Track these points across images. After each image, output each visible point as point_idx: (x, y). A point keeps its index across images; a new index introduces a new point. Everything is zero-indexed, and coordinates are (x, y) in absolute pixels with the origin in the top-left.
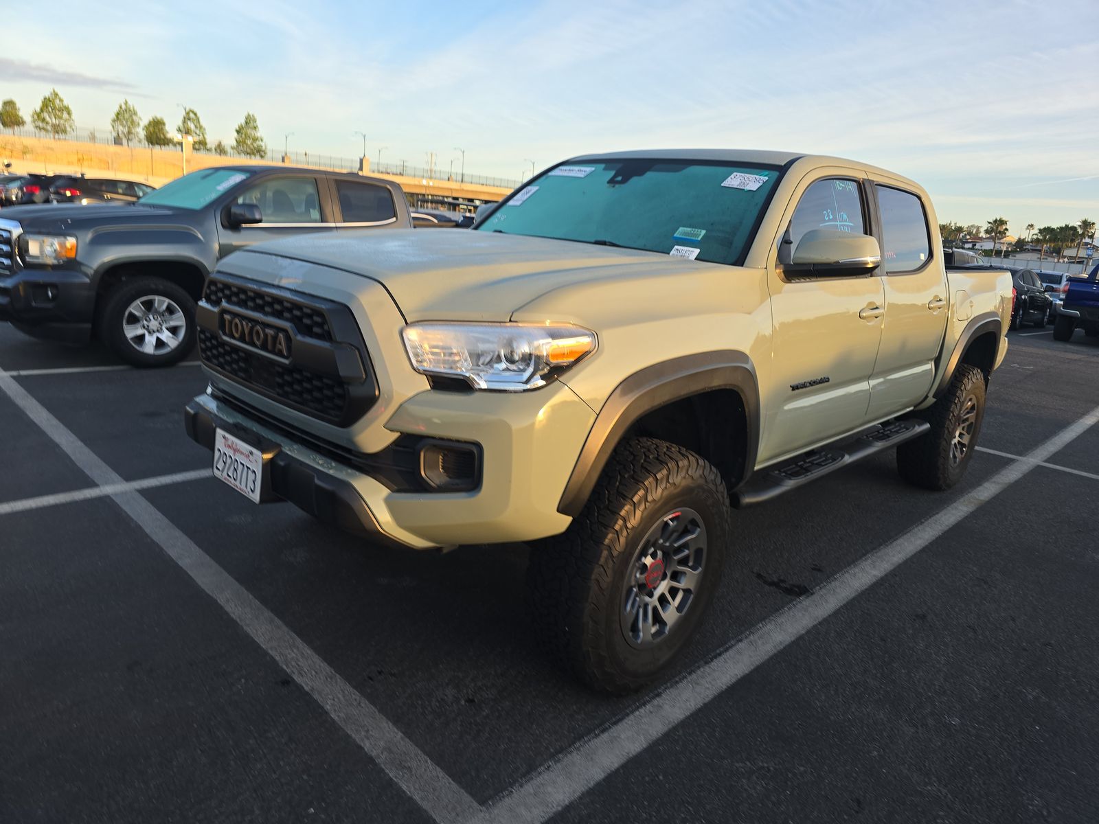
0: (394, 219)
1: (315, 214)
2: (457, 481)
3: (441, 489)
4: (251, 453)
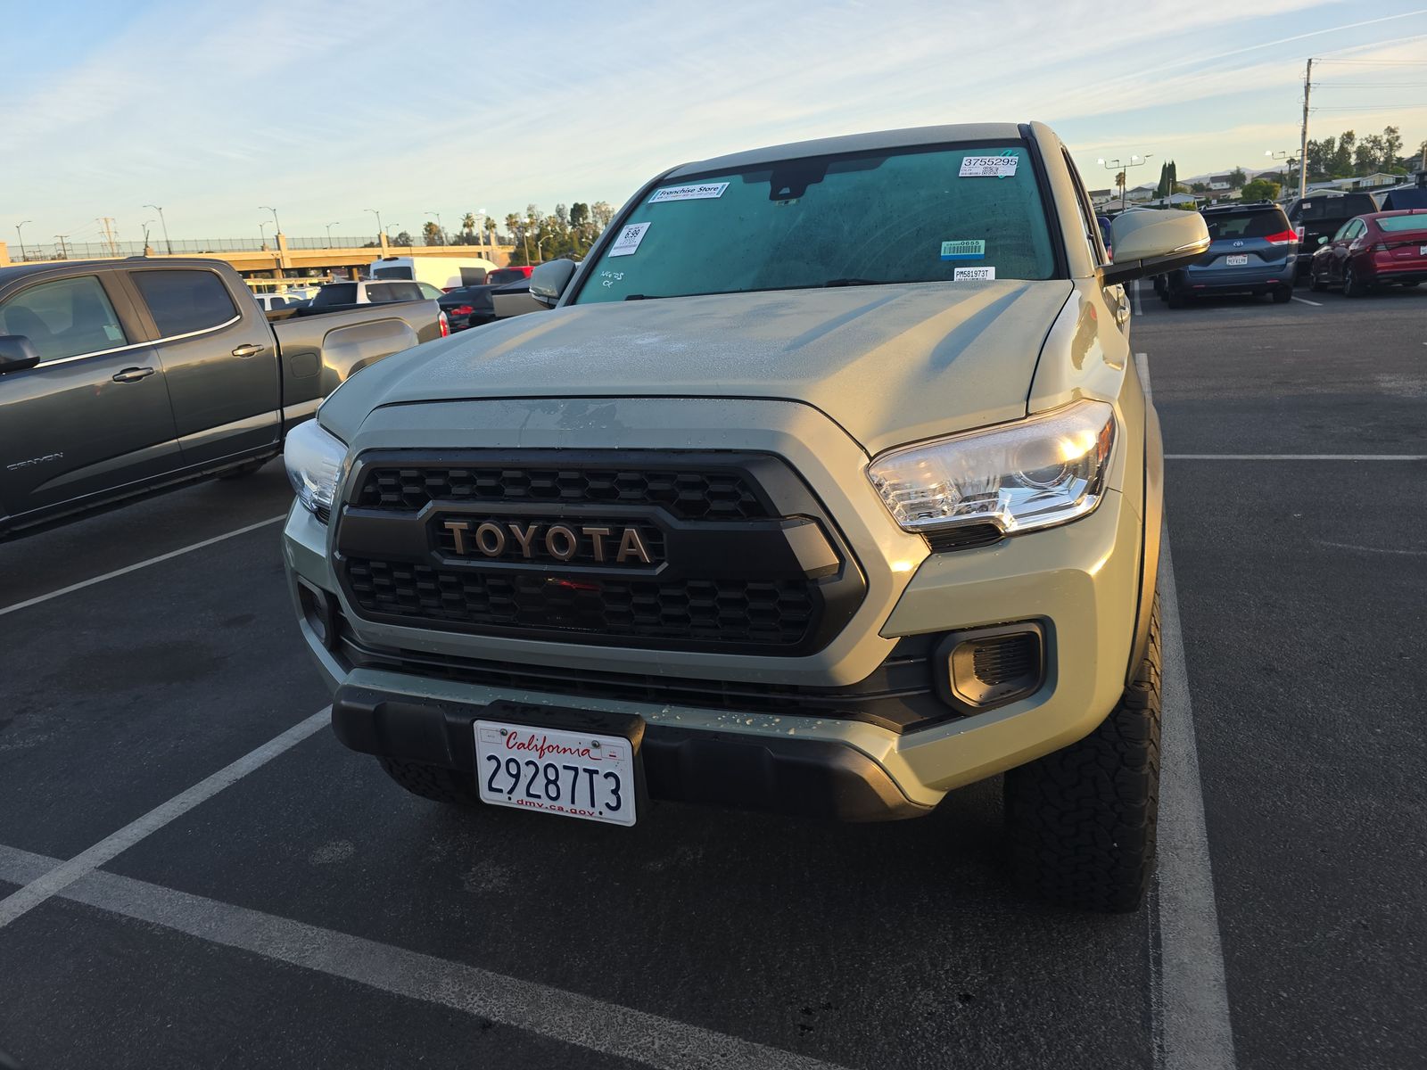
0: (238, 317)
1: (114, 333)
2: (1005, 686)
3: (986, 705)
4: (596, 745)
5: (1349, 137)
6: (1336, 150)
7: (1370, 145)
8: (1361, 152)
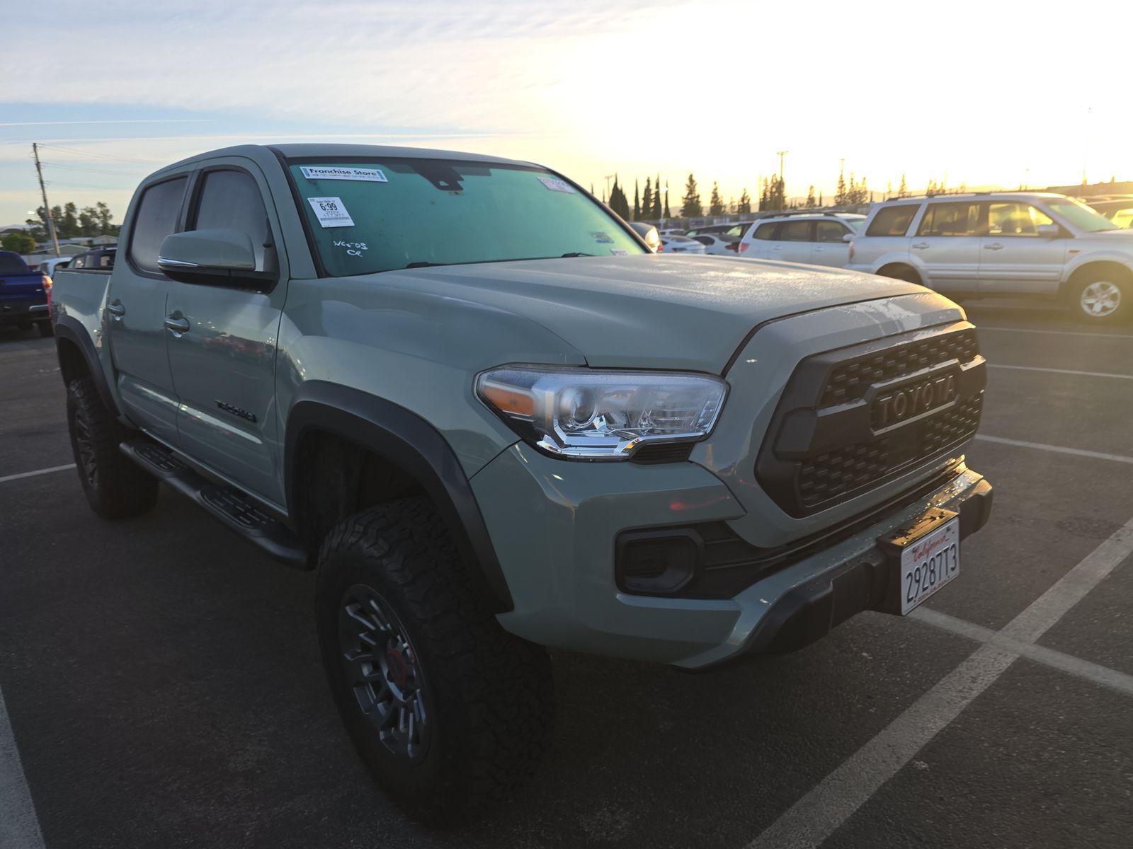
5: (71, 207)
6: (64, 215)
7: (89, 214)
8: (83, 218)
